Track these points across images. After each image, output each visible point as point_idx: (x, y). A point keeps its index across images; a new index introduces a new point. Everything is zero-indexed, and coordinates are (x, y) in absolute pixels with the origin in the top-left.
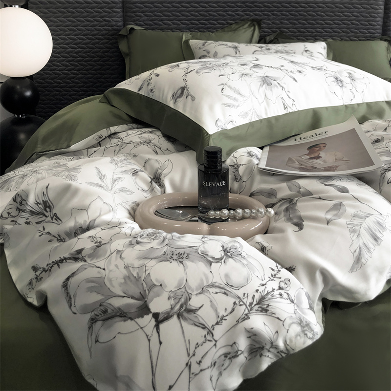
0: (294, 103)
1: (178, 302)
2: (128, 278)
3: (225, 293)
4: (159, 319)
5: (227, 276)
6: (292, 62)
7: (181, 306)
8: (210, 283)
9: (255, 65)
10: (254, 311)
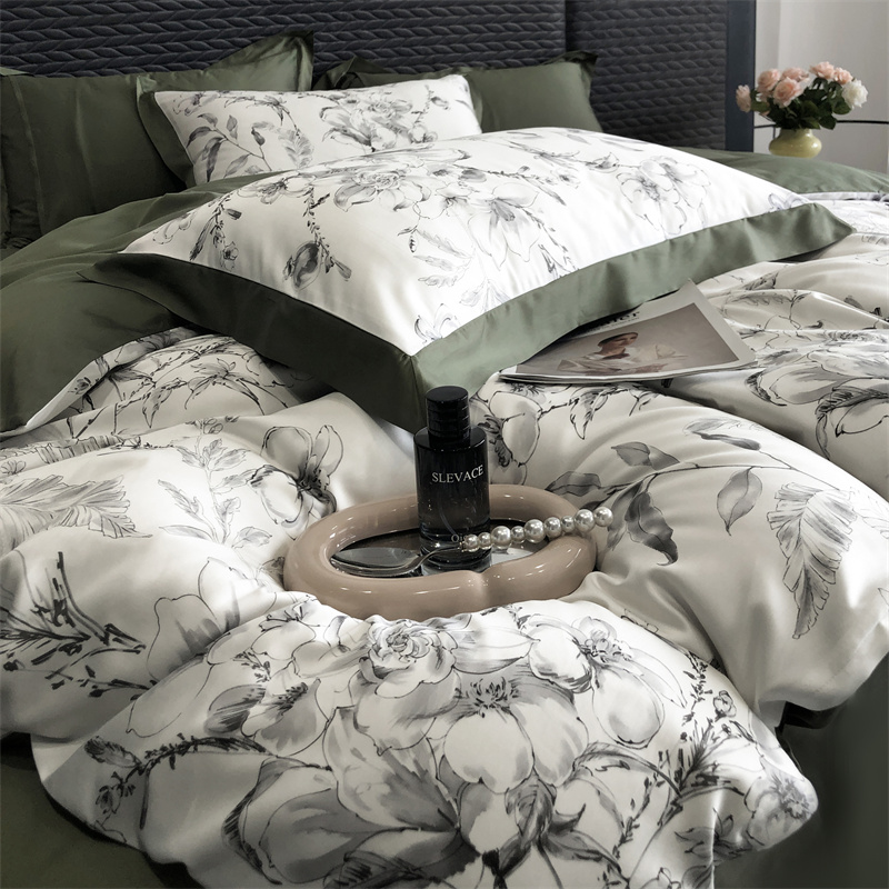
0: (567, 254)
1: (531, 813)
2: (396, 779)
3: (622, 765)
4: (501, 865)
5: (614, 720)
6: (542, 155)
7: (541, 822)
8: (585, 747)
9: (466, 172)
10: (689, 788)
